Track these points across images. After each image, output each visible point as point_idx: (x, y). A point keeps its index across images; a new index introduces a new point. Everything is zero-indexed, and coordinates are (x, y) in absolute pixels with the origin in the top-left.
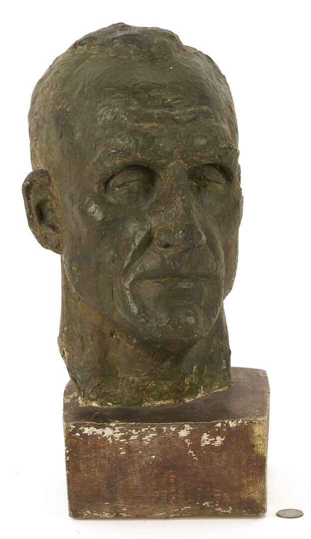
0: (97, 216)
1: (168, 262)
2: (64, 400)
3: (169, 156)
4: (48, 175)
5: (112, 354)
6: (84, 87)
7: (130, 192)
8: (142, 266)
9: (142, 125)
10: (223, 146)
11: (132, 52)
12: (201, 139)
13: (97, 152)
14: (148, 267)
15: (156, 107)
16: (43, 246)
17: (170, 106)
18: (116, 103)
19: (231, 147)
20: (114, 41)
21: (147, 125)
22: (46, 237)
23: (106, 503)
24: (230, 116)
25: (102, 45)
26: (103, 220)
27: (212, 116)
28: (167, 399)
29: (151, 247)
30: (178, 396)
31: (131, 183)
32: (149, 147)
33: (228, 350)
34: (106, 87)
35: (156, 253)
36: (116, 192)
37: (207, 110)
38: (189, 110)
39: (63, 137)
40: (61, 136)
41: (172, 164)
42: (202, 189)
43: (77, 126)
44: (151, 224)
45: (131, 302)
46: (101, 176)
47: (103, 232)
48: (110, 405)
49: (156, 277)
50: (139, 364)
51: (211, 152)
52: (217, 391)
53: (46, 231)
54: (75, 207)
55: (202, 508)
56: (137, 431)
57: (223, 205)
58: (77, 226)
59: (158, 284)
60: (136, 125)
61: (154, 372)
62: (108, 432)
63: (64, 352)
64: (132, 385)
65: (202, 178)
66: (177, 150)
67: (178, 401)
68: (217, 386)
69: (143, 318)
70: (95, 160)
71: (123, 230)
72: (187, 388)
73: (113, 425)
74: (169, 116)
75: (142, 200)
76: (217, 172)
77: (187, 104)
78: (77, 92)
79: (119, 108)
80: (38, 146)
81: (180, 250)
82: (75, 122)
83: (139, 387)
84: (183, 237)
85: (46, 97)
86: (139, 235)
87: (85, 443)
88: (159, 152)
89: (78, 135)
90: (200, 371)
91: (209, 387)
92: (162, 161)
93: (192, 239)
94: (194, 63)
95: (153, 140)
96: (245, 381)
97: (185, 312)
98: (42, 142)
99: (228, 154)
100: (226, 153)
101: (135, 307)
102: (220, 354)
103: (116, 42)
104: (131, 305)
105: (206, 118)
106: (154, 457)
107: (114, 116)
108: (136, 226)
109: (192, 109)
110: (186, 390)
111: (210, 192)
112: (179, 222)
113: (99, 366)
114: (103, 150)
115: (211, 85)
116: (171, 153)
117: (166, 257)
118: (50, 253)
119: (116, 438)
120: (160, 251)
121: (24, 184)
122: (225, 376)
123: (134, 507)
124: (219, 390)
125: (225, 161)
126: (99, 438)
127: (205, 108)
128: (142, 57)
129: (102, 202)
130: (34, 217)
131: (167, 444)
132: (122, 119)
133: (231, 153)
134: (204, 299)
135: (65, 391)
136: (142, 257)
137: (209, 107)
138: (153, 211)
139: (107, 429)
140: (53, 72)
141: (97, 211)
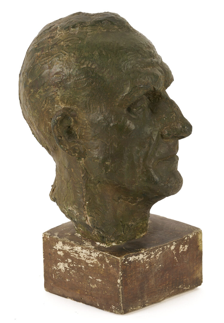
0: (131, 127)
1: (172, 147)
7: (143, 110)
11: (116, 27)
14: (162, 152)
21: (149, 69)
23: (139, 300)
26: (134, 129)
35: (163, 143)
36: (135, 111)
41: (162, 89)
44: (159, 127)
45: (154, 175)
47: (133, 137)
50: (136, 214)
55: (179, 289)
56: (154, 252)
59: (167, 161)
62: (141, 256)
64: (131, 228)
66: (164, 80)
69: (162, 183)
73: (143, 252)
79: (133, 61)
82: (103, 74)
83: (135, 228)
84: (187, 130)
86: (154, 134)
87: (130, 267)
88: (160, 83)
95: (158, 76)
101: (157, 178)
104: (154, 177)
106: (160, 265)
107: (132, 65)
108: (151, 130)
117: (171, 144)
119: (145, 259)
120: (165, 141)
123: (151, 298)
126: (137, 261)
130: (62, 138)
131: (166, 256)
132: (137, 67)
139: (141, 255)
141: (131, 125)
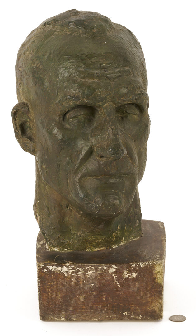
0: (58, 136)
1: (103, 167)
2: (37, 245)
3: (104, 100)
4: (28, 106)
5: (67, 219)
6: (50, 54)
7: (79, 122)
8: (87, 168)
9: (87, 80)
10: (138, 93)
11: (81, 32)
12: (124, 89)
13: (59, 96)
14: (90, 169)
15: (96, 69)
16: (24, 150)
17: (105, 68)
18: (71, 66)
19: (143, 93)
20: (70, 24)
21: (90, 81)
22: (26, 145)
23: (63, 312)
24: (143, 71)
25: (62, 25)
26: (62, 139)
27: (131, 73)
28: (102, 247)
29: (92, 157)
30: (108, 245)
31: (80, 116)
32: (91, 95)
33: (140, 214)
34: (64, 55)
35: (95, 160)
36: (70, 121)
37: (128, 69)
38: (117, 70)
39: (37, 85)
40: (36, 84)
41: (106, 105)
42: (124, 119)
43: (46, 79)
44: (92, 143)
45: (79, 190)
46: (61, 111)
47: (62, 146)
48: (66, 250)
49: (94, 176)
50: (84, 226)
51: (130, 97)
52: (133, 240)
53: (26, 141)
54: (44, 129)
55: (123, 315)
56: (82, 269)
57: (137, 128)
58: (46, 141)
59: (96, 180)
60: (83, 80)
61: (94, 231)
62: (64, 269)
63: (37, 216)
64: (79, 238)
65: (125, 112)
66: (109, 96)
67: (108, 248)
68: (133, 237)
69: (87, 201)
70: (57, 101)
71: (75, 145)
72: (114, 239)
73: (67, 265)
74: (104, 75)
75: (87, 127)
76: (134, 107)
77: (116, 67)
78: (46, 57)
79: (73, 69)
80: (21, 87)
81: (110, 160)
82: (45, 76)
83: (84, 239)
84: (112, 152)
85: (26, 58)
86: (84, 149)
87: (50, 276)
88: (98, 98)
89: (47, 84)
90: (122, 228)
91: (128, 238)
92: (99, 103)
93: (118, 154)
94: (120, 38)
95: (94, 91)
96: (151, 232)
97: (113, 198)
98: (24, 85)
99: (141, 97)
100: (140, 97)
101: (82, 194)
102: (135, 217)
103: (71, 25)
104: (80, 192)
105: (127, 75)
106: (93, 285)
107: (69, 74)
108: (83, 143)
109: (119, 70)
110: (113, 241)
111: (129, 120)
112: (110, 143)
113: (59, 226)
114: (62, 96)
115: (131, 52)
116: (105, 99)
117: (102, 163)
118: (28, 155)
119: (70, 273)
120: (97, 159)
121: (12, 111)
122: (138, 230)
123: (80, 314)
124: (134, 240)
125: (139, 102)
126: (59, 273)
127: (127, 68)
128: (87, 35)
129: (61, 127)
130: (18, 131)
131: (101, 277)
132: (75, 76)
133: (143, 97)
134: (125, 188)
135: (37, 238)
136: (86, 163)
137: (130, 68)
138: (94, 134)
139: (64, 267)
140: (31, 41)
141: (58, 133)
